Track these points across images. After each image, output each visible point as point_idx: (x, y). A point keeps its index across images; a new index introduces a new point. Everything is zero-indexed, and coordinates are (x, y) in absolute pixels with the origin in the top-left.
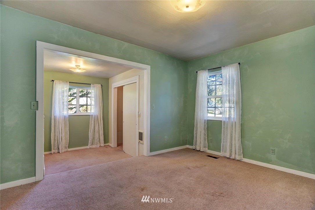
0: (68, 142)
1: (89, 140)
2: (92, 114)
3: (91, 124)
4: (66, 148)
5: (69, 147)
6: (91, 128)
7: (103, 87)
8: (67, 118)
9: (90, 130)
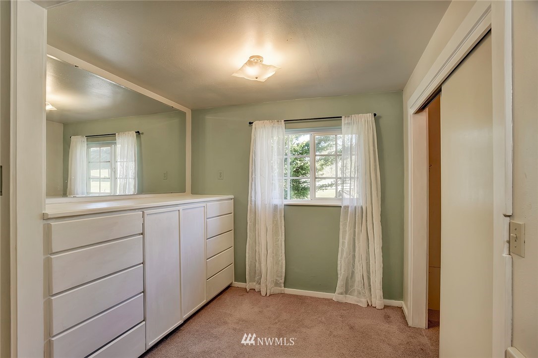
0: (284, 270)
1: (339, 276)
2: (346, 203)
3: (345, 232)
4: (277, 284)
5: (286, 285)
6: (343, 243)
7: (381, 121)
8: (280, 211)
9: (340, 249)
